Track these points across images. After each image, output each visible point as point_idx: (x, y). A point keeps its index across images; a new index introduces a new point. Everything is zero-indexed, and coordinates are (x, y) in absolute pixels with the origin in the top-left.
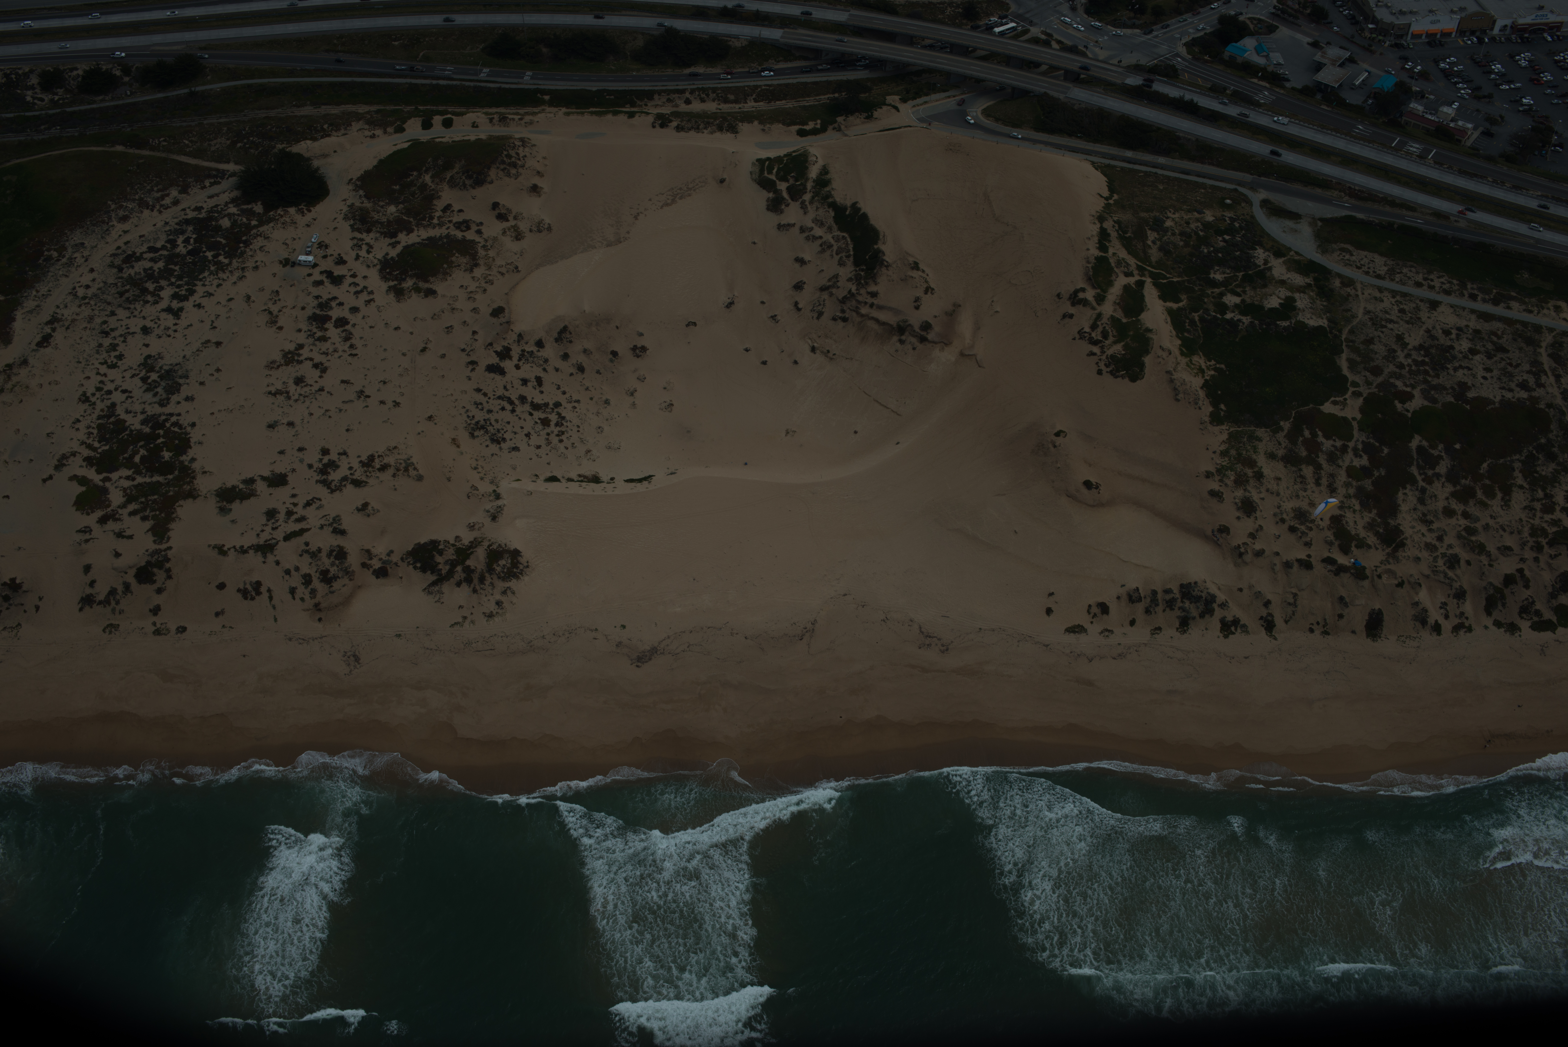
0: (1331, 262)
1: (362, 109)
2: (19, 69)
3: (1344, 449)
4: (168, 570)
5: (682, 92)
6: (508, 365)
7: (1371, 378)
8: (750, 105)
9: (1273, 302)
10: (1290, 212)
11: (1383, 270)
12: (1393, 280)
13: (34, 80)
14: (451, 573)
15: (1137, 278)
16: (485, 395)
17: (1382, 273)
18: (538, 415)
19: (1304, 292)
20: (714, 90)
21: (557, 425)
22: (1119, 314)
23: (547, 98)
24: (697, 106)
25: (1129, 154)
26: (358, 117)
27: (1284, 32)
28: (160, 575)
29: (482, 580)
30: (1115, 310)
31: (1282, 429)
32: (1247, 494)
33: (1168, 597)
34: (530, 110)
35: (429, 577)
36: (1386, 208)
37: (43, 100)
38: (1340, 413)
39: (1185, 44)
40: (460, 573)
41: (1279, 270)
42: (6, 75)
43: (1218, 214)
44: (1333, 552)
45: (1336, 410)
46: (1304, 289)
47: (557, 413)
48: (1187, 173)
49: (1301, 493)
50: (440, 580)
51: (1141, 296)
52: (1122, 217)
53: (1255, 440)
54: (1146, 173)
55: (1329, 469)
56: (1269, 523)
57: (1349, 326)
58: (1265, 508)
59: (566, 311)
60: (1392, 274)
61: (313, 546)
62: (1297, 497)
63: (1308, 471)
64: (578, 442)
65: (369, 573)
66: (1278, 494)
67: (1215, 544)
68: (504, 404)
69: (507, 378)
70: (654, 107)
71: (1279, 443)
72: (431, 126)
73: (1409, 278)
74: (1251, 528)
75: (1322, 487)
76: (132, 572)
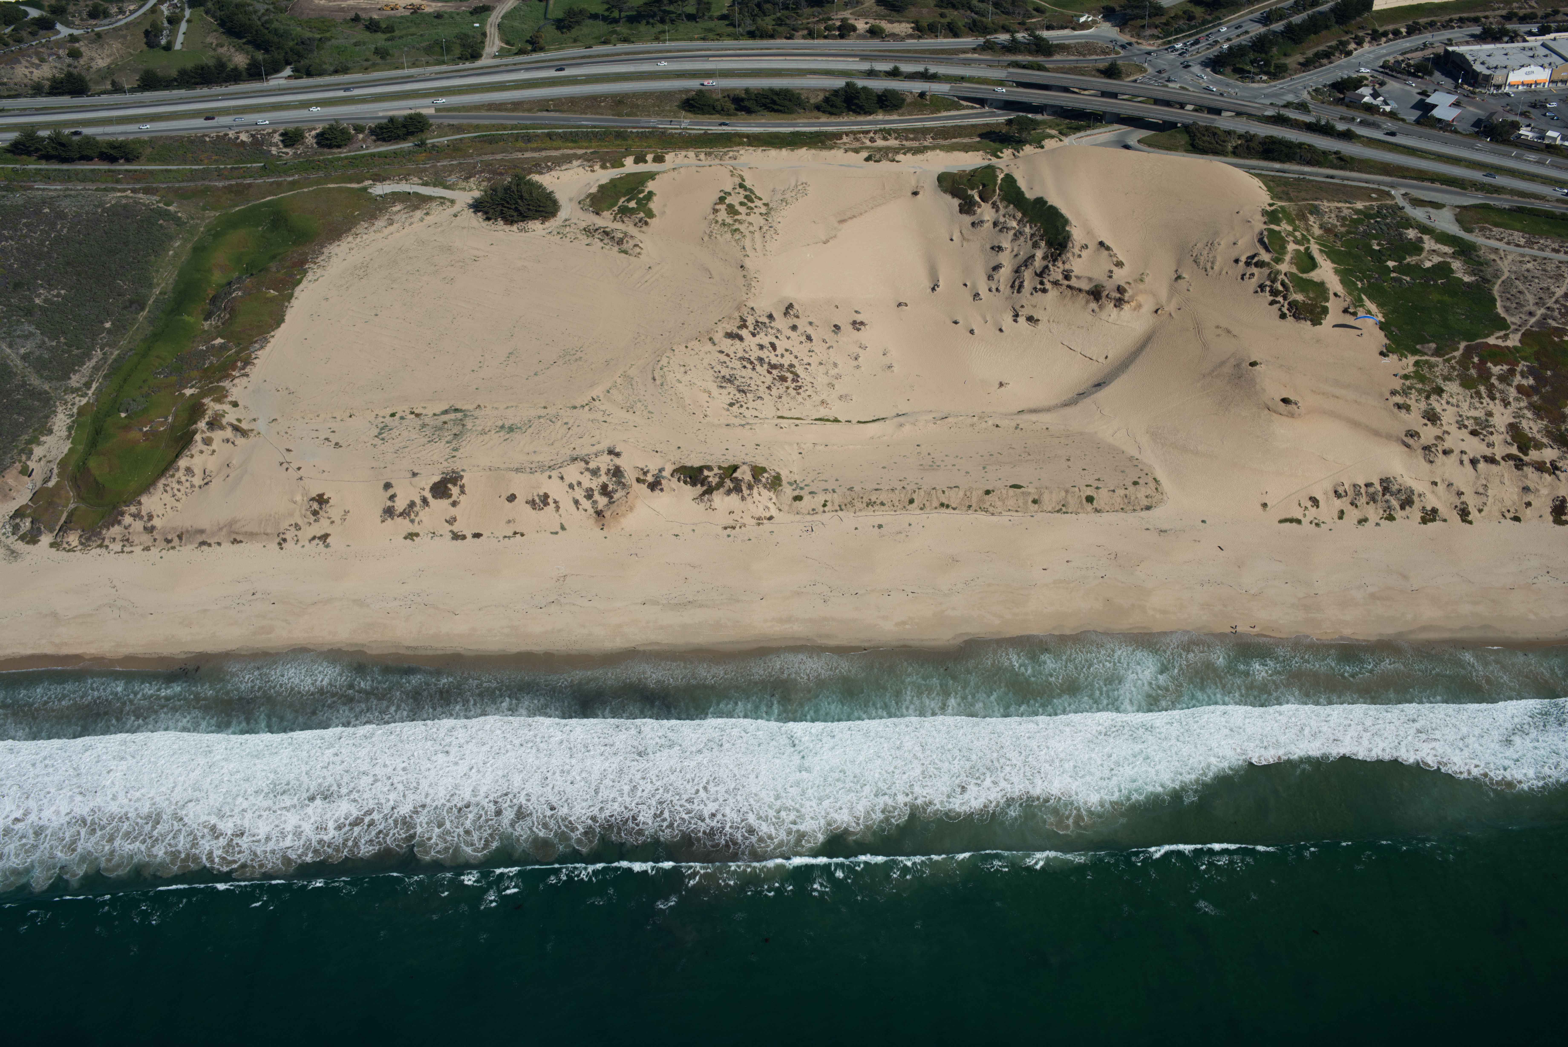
0: (1473, 237)
1: (580, 152)
2: (264, 130)
3: (1512, 372)
4: (462, 487)
5: (867, 132)
6: (744, 333)
7: (1525, 318)
8: (928, 140)
9: (1429, 265)
10: (1431, 202)
11: (1522, 241)
12: (1532, 248)
13: (277, 138)
14: (720, 485)
15: (1305, 246)
16: (728, 355)
17: (1522, 243)
18: (775, 372)
19: (1455, 258)
20: (895, 131)
21: (793, 380)
22: (1295, 271)
23: (745, 140)
24: (880, 143)
25: (1277, 166)
26: (578, 157)
27: (1393, 85)
28: (455, 491)
29: (750, 488)
30: (1291, 268)
31: (1455, 358)
32: (1430, 406)
33: (1371, 490)
34: (731, 149)
35: (699, 489)
36: (1516, 198)
37: (287, 153)
38: (1503, 344)
39: (1309, 93)
40: (728, 484)
41: (1429, 243)
42: (252, 136)
43: (1367, 204)
44: (1514, 450)
45: (1500, 342)
46: (1454, 255)
47: (792, 372)
48: (1332, 177)
49: (1478, 405)
50: (710, 491)
51: (1312, 259)
52: (1283, 204)
53: (1431, 366)
54: (1295, 179)
55: (1501, 386)
56: (1453, 429)
57: (1499, 282)
58: (1448, 417)
59: (790, 293)
60: (1530, 244)
61: (592, 465)
62: (1476, 408)
63: (1482, 389)
64: (813, 395)
65: (644, 487)
66: (1458, 406)
67: (1407, 446)
68: (745, 363)
69: (746, 343)
70: (845, 144)
71: (1453, 368)
72: (646, 162)
73: (1547, 246)
74: (1438, 432)
75: (1497, 401)
76: (428, 488)
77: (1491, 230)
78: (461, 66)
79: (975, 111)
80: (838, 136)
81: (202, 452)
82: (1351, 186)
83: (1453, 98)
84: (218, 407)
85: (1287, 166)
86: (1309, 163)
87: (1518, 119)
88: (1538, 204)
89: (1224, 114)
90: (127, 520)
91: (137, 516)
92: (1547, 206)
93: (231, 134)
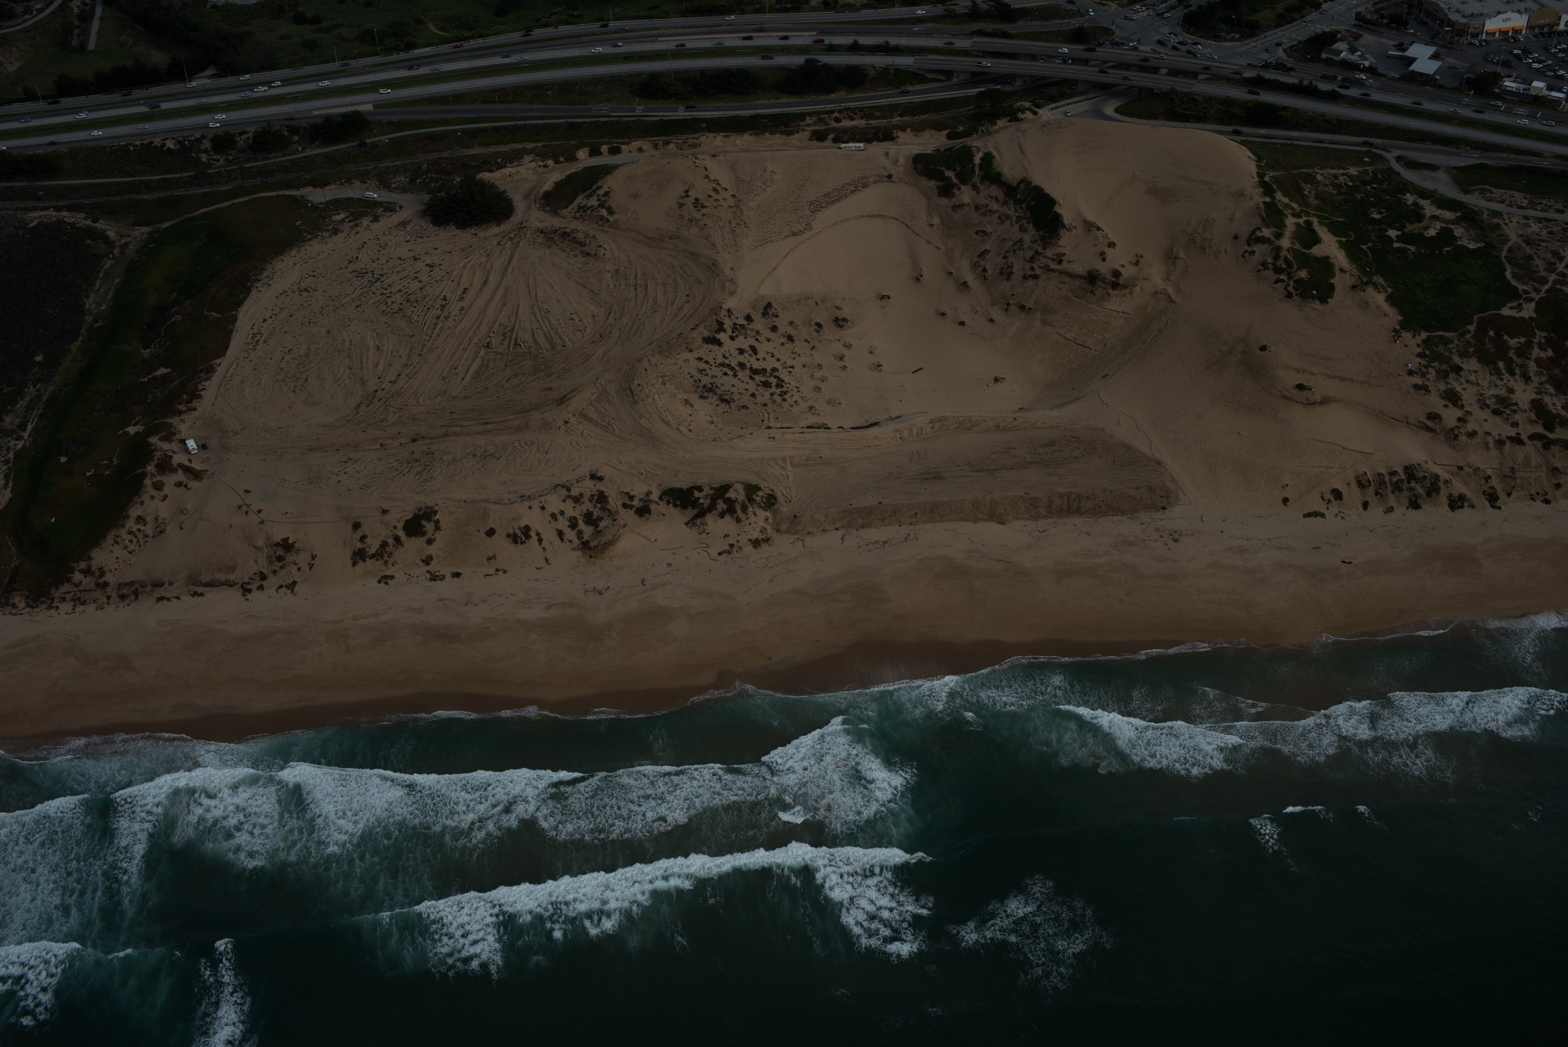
0: (1474, 200)
1: (530, 146)
2: (191, 136)
3: (1529, 344)
4: (437, 522)
5: (831, 112)
6: (722, 336)
7: (1537, 286)
8: (897, 120)
9: (1432, 233)
10: (1426, 164)
11: (1525, 203)
12: (1536, 210)
13: (206, 144)
14: (712, 507)
15: (1304, 218)
16: (707, 362)
17: (1524, 205)
18: (758, 378)
19: (1458, 224)
20: (861, 109)
21: (778, 386)
22: (1297, 246)
23: (704, 125)
24: (846, 123)
25: (1263, 131)
26: (529, 152)
27: (1368, 38)
28: (429, 526)
29: (744, 509)
30: (1293, 243)
31: (1469, 332)
32: (1449, 386)
33: (1395, 479)
34: (691, 136)
35: (690, 512)
36: (1512, 156)
37: (218, 160)
38: (1518, 315)
39: (1284, 50)
40: (721, 505)
41: (1429, 209)
42: (179, 142)
43: (1361, 169)
44: (1539, 429)
45: (1514, 313)
46: (1456, 221)
47: (776, 377)
48: (1322, 142)
49: (1498, 382)
50: (702, 514)
51: (1313, 232)
52: (1275, 174)
53: (1446, 342)
54: (1282, 144)
55: (1519, 361)
56: (1475, 409)
57: (1506, 248)
58: (1468, 396)
59: (767, 290)
60: (1532, 205)
61: (575, 492)
62: (1496, 386)
63: (1501, 364)
64: (800, 401)
65: (631, 512)
66: (1478, 384)
67: (1430, 430)
68: (726, 370)
69: (725, 348)
70: (809, 125)
71: (1469, 342)
72: (600, 154)
73: (1550, 207)
74: (1459, 414)
75: (1517, 377)
76: (400, 526)
77: (1491, 192)
78: (395, 57)
79: (941, 84)
80: (801, 116)
81: (152, 497)
82: (1341, 150)
83: (1431, 50)
84: (166, 446)
85: (1273, 132)
86: (1295, 127)
87: (1499, 69)
88: (1536, 162)
89: (1200, 77)
90: (77, 576)
91: (87, 572)
92: (1546, 164)
93: (157, 142)
